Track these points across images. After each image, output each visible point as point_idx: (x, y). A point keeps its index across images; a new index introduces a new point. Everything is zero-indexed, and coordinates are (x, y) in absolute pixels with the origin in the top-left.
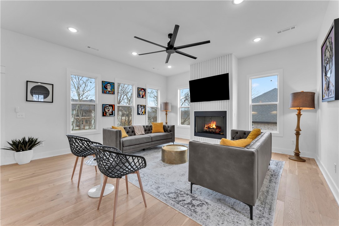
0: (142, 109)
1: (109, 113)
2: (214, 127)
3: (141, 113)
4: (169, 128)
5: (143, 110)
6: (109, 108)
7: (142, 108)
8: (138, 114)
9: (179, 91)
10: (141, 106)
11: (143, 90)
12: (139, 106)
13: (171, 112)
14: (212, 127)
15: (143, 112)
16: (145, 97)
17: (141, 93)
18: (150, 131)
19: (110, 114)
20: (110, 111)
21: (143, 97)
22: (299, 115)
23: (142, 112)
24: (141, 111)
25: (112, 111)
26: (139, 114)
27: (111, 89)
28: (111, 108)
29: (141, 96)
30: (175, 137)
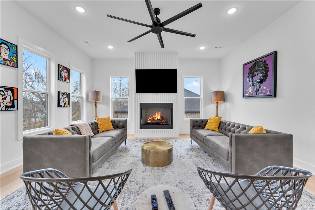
0: (64, 99)
1: (5, 103)
2: (159, 118)
3: (63, 105)
4: (120, 123)
5: (66, 100)
6: (6, 93)
7: (65, 97)
8: (59, 105)
9: (111, 78)
10: (64, 94)
11: (66, 70)
12: (61, 93)
13: (102, 103)
14: (156, 119)
15: (65, 104)
16: (68, 82)
17: (63, 73)
18: (96, 130)
19: (7, 107)
20: (8, 99)
21: (65, 80)
22: (217, 106)
23: (65, 102)
24: (63, 101)
25: (13, 101)
26: (61, 106)
27: (10, 56)
28: (10, 93)
29: (64, 79)
30: (127, 133)
